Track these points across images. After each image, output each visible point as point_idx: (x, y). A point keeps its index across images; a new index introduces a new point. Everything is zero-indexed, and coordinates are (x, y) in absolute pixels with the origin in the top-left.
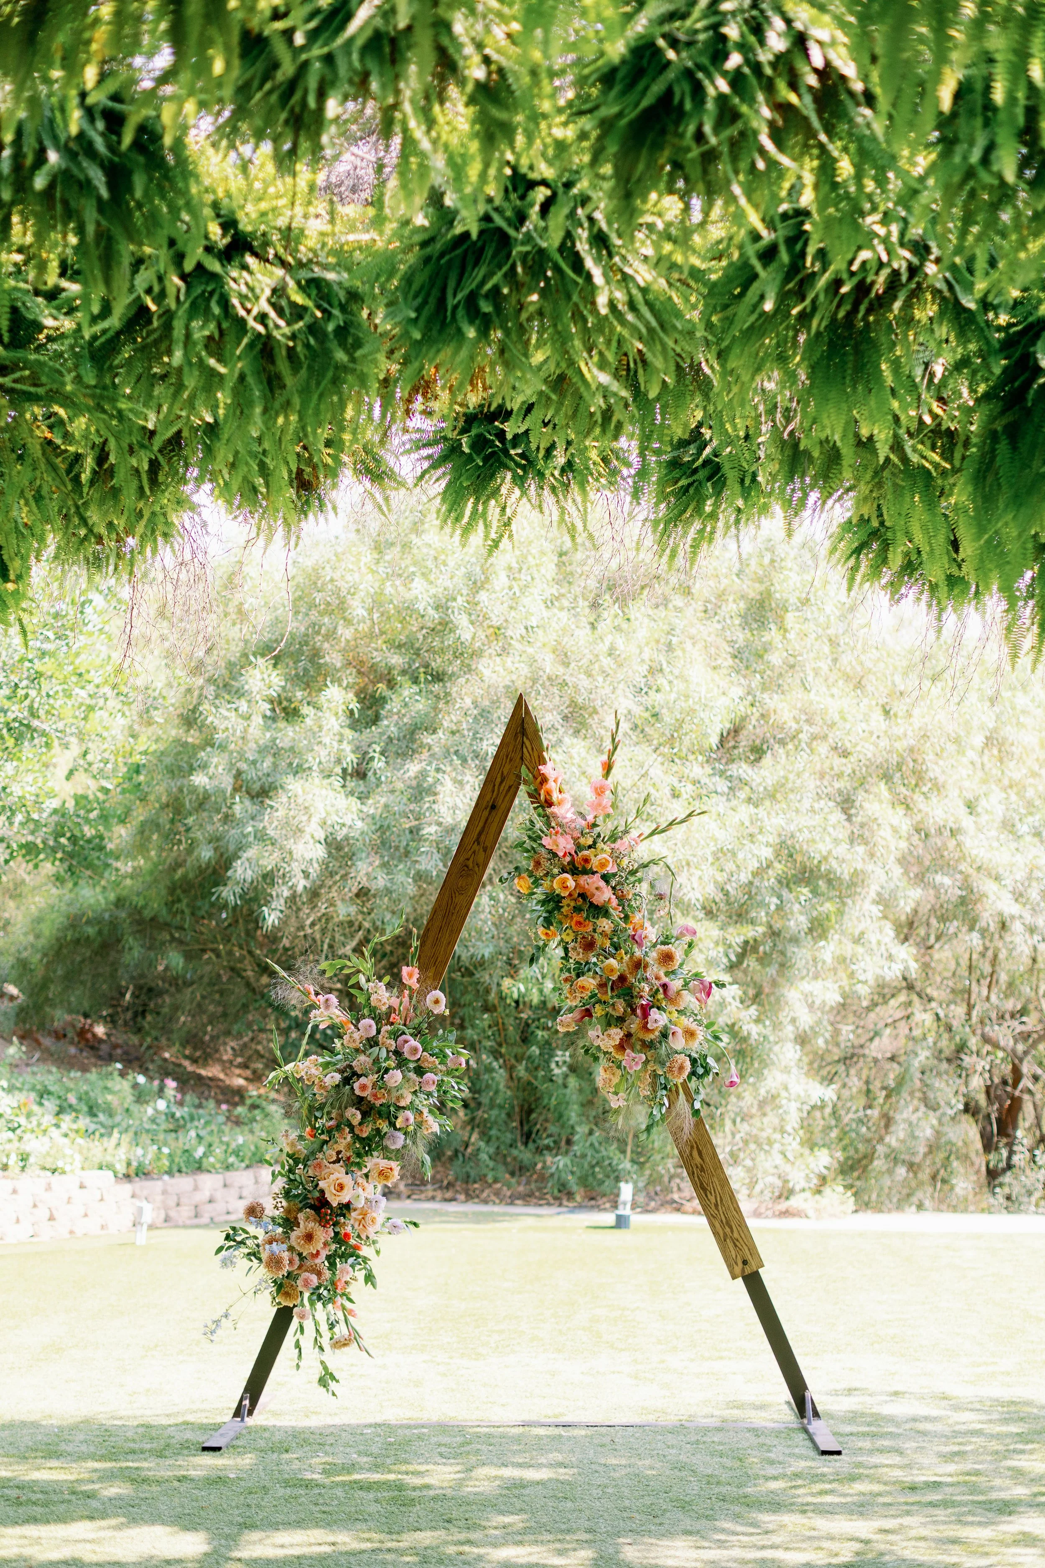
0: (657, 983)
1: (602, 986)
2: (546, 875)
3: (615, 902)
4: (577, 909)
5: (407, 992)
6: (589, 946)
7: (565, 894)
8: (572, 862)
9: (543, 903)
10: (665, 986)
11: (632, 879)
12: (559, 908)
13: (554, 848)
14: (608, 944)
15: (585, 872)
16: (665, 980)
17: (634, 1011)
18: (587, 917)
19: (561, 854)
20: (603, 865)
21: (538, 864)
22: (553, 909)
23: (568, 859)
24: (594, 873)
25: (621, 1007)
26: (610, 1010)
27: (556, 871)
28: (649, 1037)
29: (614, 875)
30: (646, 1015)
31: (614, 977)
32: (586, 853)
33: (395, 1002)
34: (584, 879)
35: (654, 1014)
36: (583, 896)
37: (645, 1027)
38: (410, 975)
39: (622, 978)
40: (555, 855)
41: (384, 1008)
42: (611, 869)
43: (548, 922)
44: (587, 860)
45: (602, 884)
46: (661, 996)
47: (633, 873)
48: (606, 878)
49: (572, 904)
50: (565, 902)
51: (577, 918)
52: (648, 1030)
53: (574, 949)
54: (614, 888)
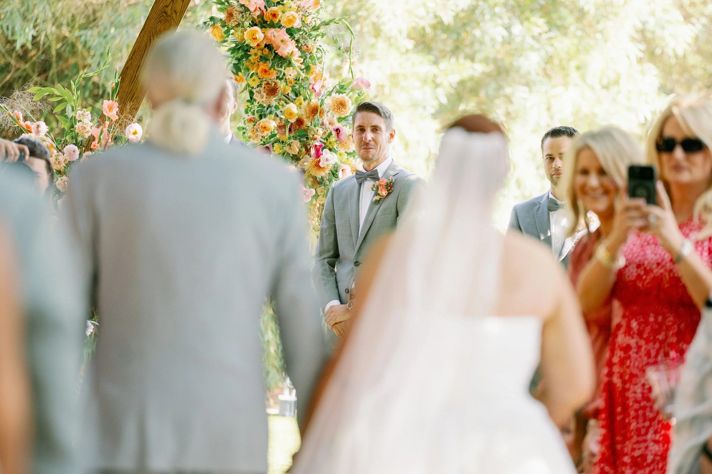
0: (331, 128)
1: (281, 127)
2: (238, 25)
3: (297, 53)
4: (263, 59)
5: (107, 123)
6: (272, 91)
7: (254, 44)
8: (262, 16)
9: (233, 50)
10: (338, 130)
11: (314, 33)
12: (247, 56)
13: (246, 4)
14: (289, 90)
15: (272, 26)
16: (338, 125)
17: (308, 151)
18: (273, 66)
19: (252, 9)
20: (290, 21)
21: (230, 15)
22: (242, 57)
23: (258, 13)
24: (280, 27)
25: (296, 147)
26: (287, 148)
27: (247, 24)
28: (320, 175)
29: (299, 30)
30: (318, 155)
31: (293, 120)
32: (274, 9)
33: (96, 132)
34: (271, 32)
35: (326, 154)
36: (269, 46)
37: (317, 165)
38: (110, 108)
39: (300, 122)
40: (247, 10)
41: (87, 136)
42: (297, 24)
43: (237, 68)
44: (274, 15)
45: (287, 37)
46: (333, 139)
47: (316, 28)
48: (290, 32)
49: (259, 53)
50: (252, 52)
51: (262, 66)
52: (320, 167)
53: (259, 92)
54: (297, 41)
